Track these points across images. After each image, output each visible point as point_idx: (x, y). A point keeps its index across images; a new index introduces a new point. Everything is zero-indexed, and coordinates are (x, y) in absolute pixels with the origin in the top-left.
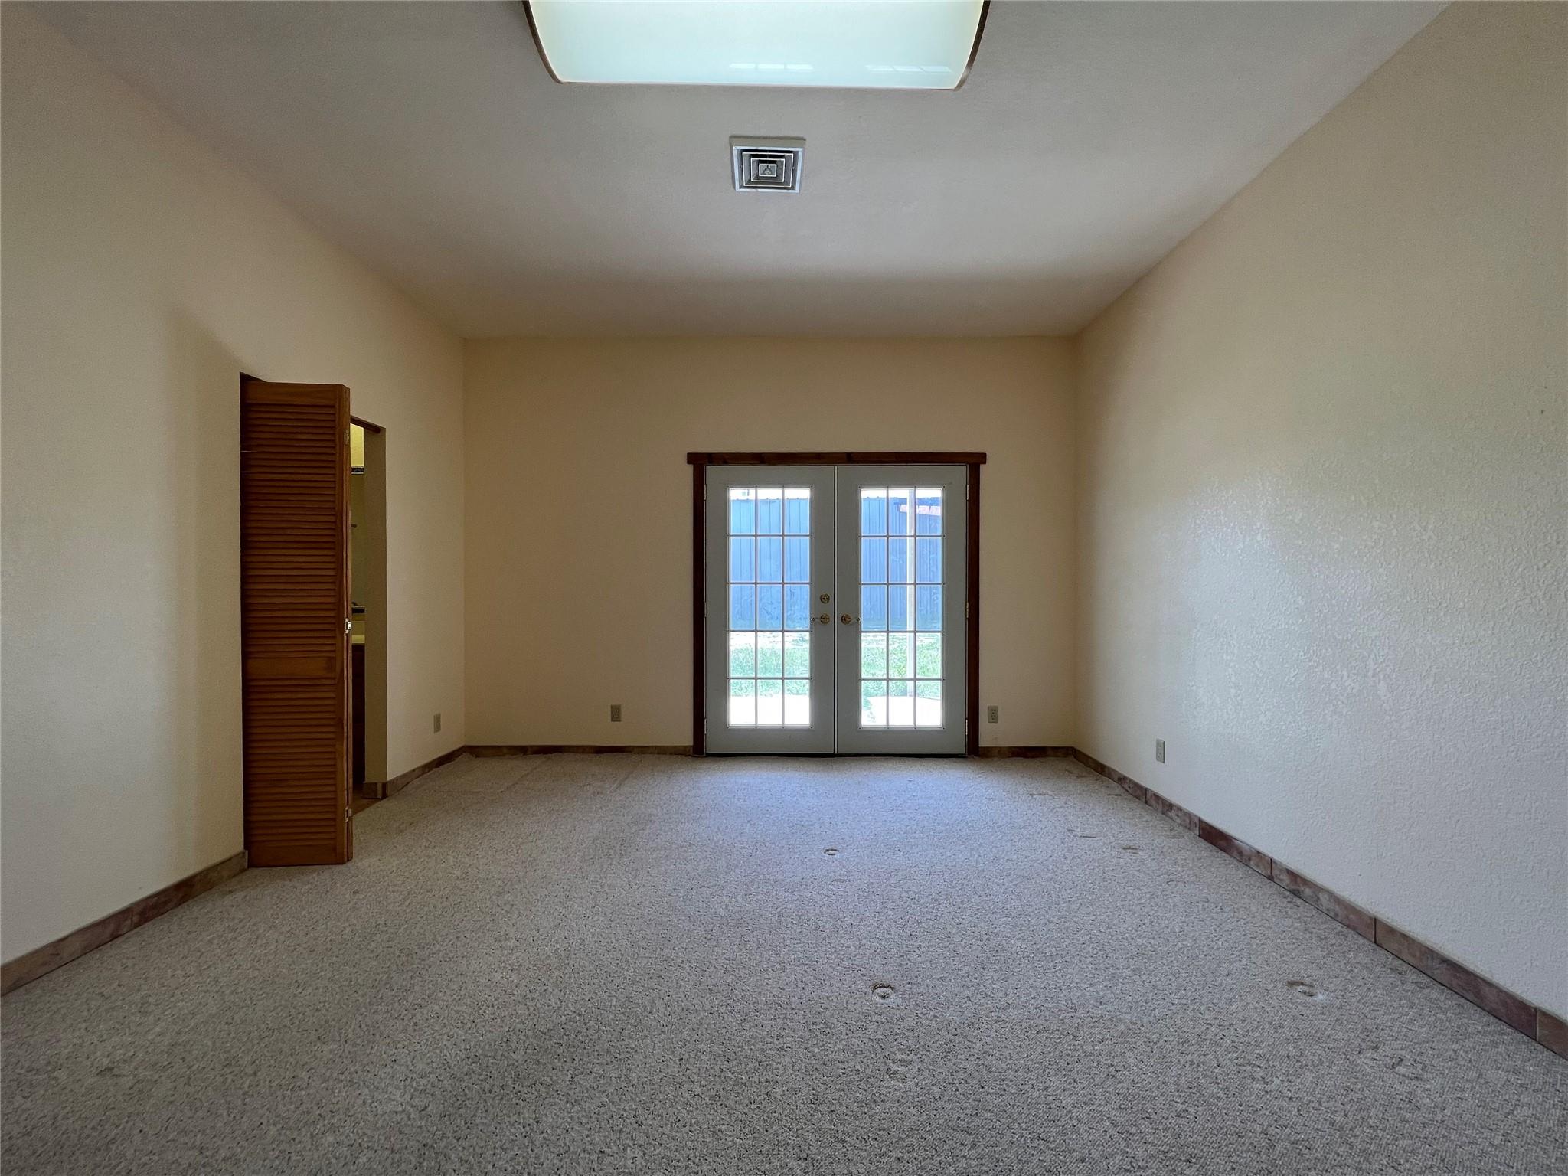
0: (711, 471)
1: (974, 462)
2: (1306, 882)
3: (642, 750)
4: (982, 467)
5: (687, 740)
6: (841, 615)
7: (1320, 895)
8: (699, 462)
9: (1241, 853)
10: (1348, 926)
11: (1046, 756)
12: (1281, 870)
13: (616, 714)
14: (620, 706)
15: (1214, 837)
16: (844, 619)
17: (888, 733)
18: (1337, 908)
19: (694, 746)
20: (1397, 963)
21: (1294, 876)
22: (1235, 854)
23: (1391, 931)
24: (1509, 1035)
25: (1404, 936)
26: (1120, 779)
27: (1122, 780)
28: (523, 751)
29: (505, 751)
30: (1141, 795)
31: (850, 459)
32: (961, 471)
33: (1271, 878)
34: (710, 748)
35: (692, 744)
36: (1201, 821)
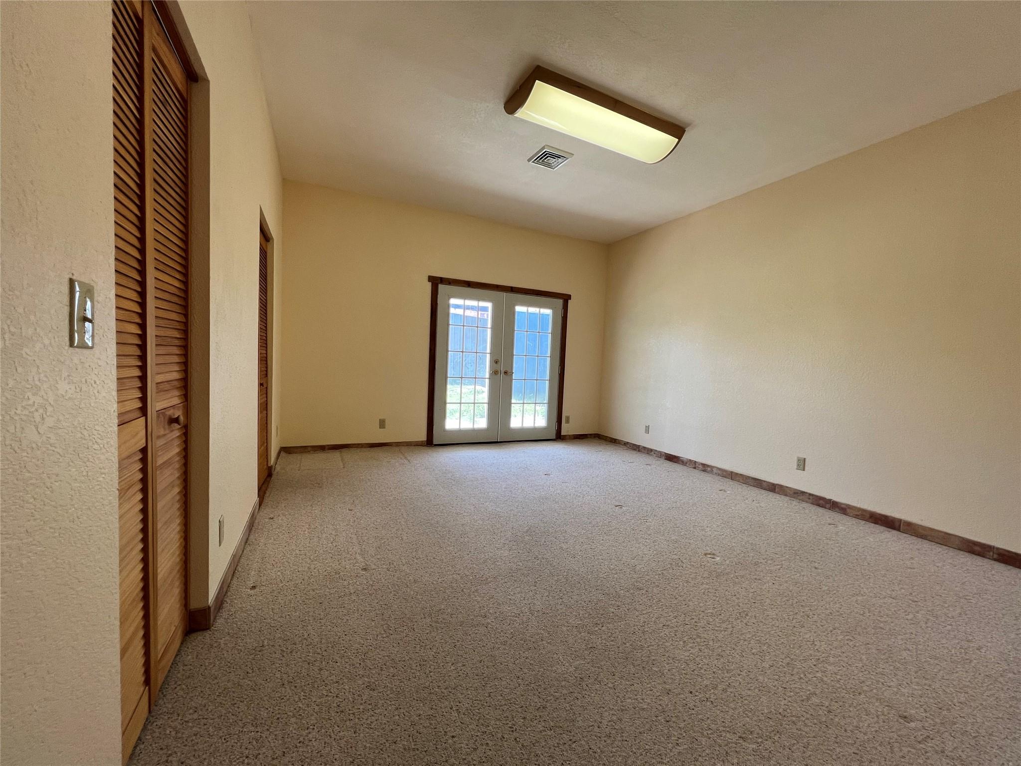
0: (441, 287)
1: (566, 298)
2: (708, 466)
3: (398, 444)
4: (569, 301)
5: (423, 437)
6: (504, 370)
7: (713, 469)
8: (436, 282)
9: (683, 462)
10: (723, 477)
11: (588, 438)
12: (699, 464)
13: (382, 424)
14: (385, 419)
15: (672, 458)
16: (506, 373)
17: (522, 430)
18: (719, 472)
19: (427, 440)
20: (739, 483)
21: (704, 465)
22: (681, 462)
23: (737, 474)
24: (771, 494)
25: (741, 475)
26: (625, 444)
27: (626, 444)
28: (322, 448)
29: (309, 449)
30: (637, 448)
31: (512, 290)
32: (560, 302)
33: (695, 468)
34: (435, 442)
35: (426, 440)
36: (665, 453)
